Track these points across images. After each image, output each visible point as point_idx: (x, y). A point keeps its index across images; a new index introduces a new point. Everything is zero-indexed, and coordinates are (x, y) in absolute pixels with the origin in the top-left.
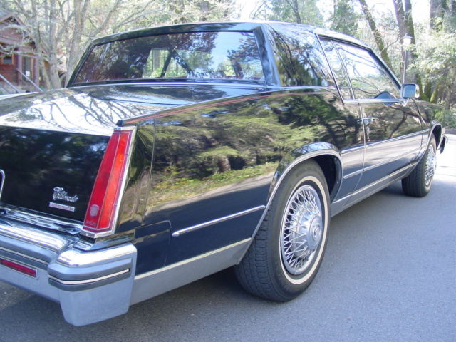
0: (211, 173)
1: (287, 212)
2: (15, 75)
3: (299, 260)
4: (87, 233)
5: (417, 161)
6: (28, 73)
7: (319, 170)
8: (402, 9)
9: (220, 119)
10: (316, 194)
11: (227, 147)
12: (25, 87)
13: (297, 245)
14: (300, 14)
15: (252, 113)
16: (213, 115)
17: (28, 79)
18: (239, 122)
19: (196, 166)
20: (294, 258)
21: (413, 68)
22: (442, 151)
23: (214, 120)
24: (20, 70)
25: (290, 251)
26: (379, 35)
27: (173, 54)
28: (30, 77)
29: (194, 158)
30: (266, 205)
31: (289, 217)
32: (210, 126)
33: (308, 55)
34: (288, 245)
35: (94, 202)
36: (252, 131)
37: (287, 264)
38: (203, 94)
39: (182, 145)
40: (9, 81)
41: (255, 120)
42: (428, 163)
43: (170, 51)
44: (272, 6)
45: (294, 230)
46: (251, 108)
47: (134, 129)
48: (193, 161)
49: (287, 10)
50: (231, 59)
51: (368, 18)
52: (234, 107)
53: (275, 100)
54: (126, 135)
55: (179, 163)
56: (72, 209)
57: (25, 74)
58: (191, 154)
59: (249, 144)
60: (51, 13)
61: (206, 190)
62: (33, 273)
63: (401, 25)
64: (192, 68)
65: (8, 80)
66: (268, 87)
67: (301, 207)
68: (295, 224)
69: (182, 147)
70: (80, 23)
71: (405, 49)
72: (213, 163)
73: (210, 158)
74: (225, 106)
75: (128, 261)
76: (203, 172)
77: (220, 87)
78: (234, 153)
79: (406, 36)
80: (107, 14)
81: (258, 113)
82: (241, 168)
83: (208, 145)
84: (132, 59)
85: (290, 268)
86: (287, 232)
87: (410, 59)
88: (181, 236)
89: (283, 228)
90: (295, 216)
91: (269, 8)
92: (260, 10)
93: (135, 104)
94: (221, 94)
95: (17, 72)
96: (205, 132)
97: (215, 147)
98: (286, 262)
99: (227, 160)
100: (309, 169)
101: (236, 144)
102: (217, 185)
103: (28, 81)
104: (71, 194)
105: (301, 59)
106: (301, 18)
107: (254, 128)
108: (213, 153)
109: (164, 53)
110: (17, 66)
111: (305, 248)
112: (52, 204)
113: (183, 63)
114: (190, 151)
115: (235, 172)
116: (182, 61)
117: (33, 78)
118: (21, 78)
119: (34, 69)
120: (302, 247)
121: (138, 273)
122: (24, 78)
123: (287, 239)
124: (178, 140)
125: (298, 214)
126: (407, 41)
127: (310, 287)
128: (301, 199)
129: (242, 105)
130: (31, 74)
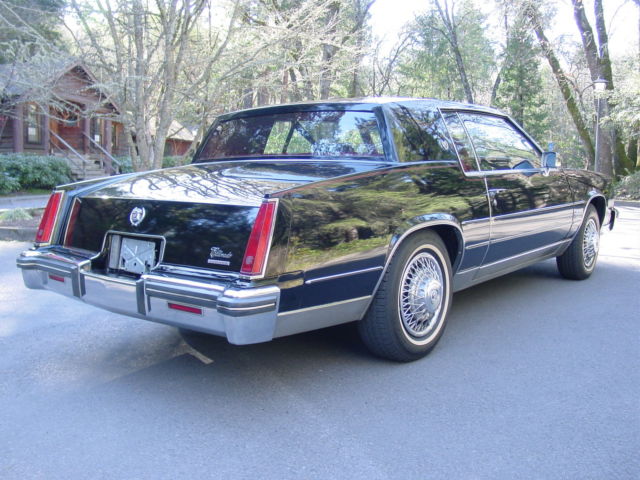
0: (336, 243)
1: (405, 276)
2: (81, 140)
3: (419, 322)
4: (244, 277)
5: (571, 237)
6: (97, 138)
7: (439, 240)
8: (593, 43)
9: (348, 193)
10: (436, 262)
11: (356, 219)
12: (93, 155)
13: (416, 307)
14: (460, 47)
15: (385, 187)
16: (341, 189)
17: (97, 145)
18: (369, 195)
19: (319, 237)
20: (413, 320)
21: (608, 122)
22: (611, 228)
23: (342, 193)
24: (87, 134)
25: (409, 312)
26: (563, 78)
27: (296, 126)
28: (100, 143)
29: (318, 230)
30: (384, 266)
31: (408, 281)
32: (336, 199)
33: (436, 127)
34: (407, 306)
35: (248, 254)
36: (383, 204)
37: (407, 325)
38: (328, 170)
39: (305, 217)
40: (75, 149)
41: (386, 194)
42: (587, 240)
43: (293, 122)
44: (420, 39)
45: (413, 293)
46: (383, 181)
47: (277, 200)
48: (317, 233)
49: (442, 45)
50: (361, 127)
51: (548, 57)
52: (365, 181)
53: (413, 173)
54: (271, 206)
55: (301, 235)
56: (228, 263)
57: (94, 138)
58: (314, 226)
59: (379, 216)
60: (138, 66)
61: (328, 258)
62: (198, 312)
63: (593, 64)
64: (315, 138)
65: (73, 146)
66: (389, 163)
67: (419, 272)
68: (413, 287)
69: (304, 220)
70: (173, 77)
71: (598, 97)
72: (339, 234)
73: (336, 230)
74: (355, 180)
75: (275, 297)
76: (326, 242)
77: (347, 162)
78: (363, 224)
79: (598, 79)
80: (206, 65)
81: (394, 187)
82: (369, 237)
83: (335, 217)
84: (251, 133)
85: (411, 329)
86: (406, 294)
87: (606, 110)
88: (313, 284)
89: (402, 291)
90: (414, 280)
91: (418, 42)
92: (406, 44)
93: (255, 180)
94: (348, 170)
95: (84, 137)
96: (331, 204)
97: (343, 218)
98: (406, 323)
99: (355, 231)
100: (427, 238)
101: (366, 217)
102: (340, 255)
103: (98, 148)
104: (225, 252)
105: (429, 131)
106: (462, 54)
107: (386, 201)
108: (341, 225)
109: (288, 124)
110: (84, 130)
111: (424, 311)
112: (210, 261)
113: (307, 135)
114: (313, 222)
115: (362, 241)
116: (306, 132)
117: (104, 143)
118: (88, 144)
119: (105, 132)
120: (421, 309)
121: (280, 311)
122: (93, 144)
123: (407, 301)
124: (301, 212)
125: (416, 278)
126: (600, 86)
127: (435, 349)
128: (420, 265)
129: (373, 179)
130: (101, 139)
